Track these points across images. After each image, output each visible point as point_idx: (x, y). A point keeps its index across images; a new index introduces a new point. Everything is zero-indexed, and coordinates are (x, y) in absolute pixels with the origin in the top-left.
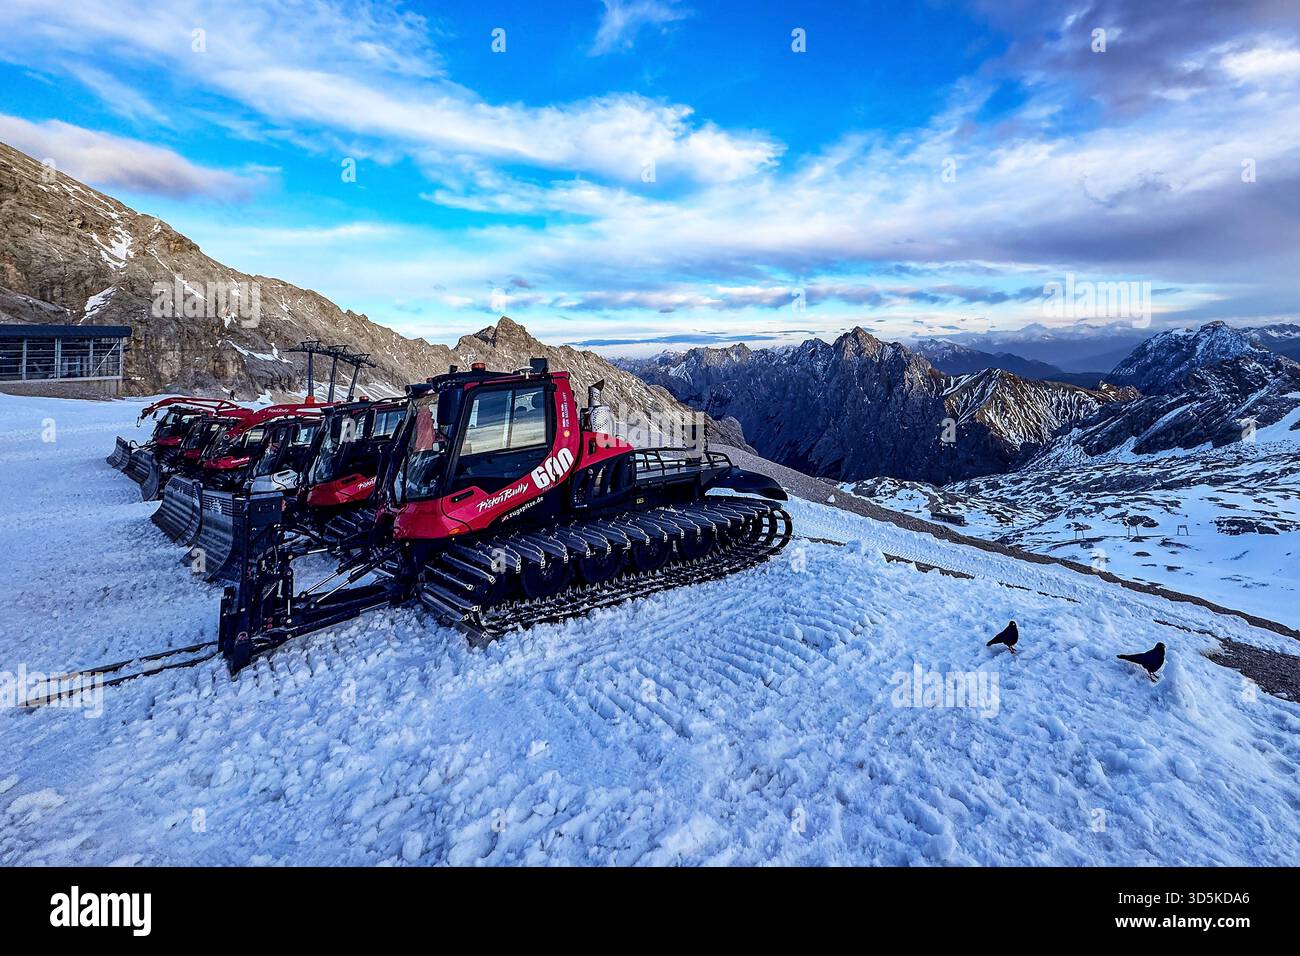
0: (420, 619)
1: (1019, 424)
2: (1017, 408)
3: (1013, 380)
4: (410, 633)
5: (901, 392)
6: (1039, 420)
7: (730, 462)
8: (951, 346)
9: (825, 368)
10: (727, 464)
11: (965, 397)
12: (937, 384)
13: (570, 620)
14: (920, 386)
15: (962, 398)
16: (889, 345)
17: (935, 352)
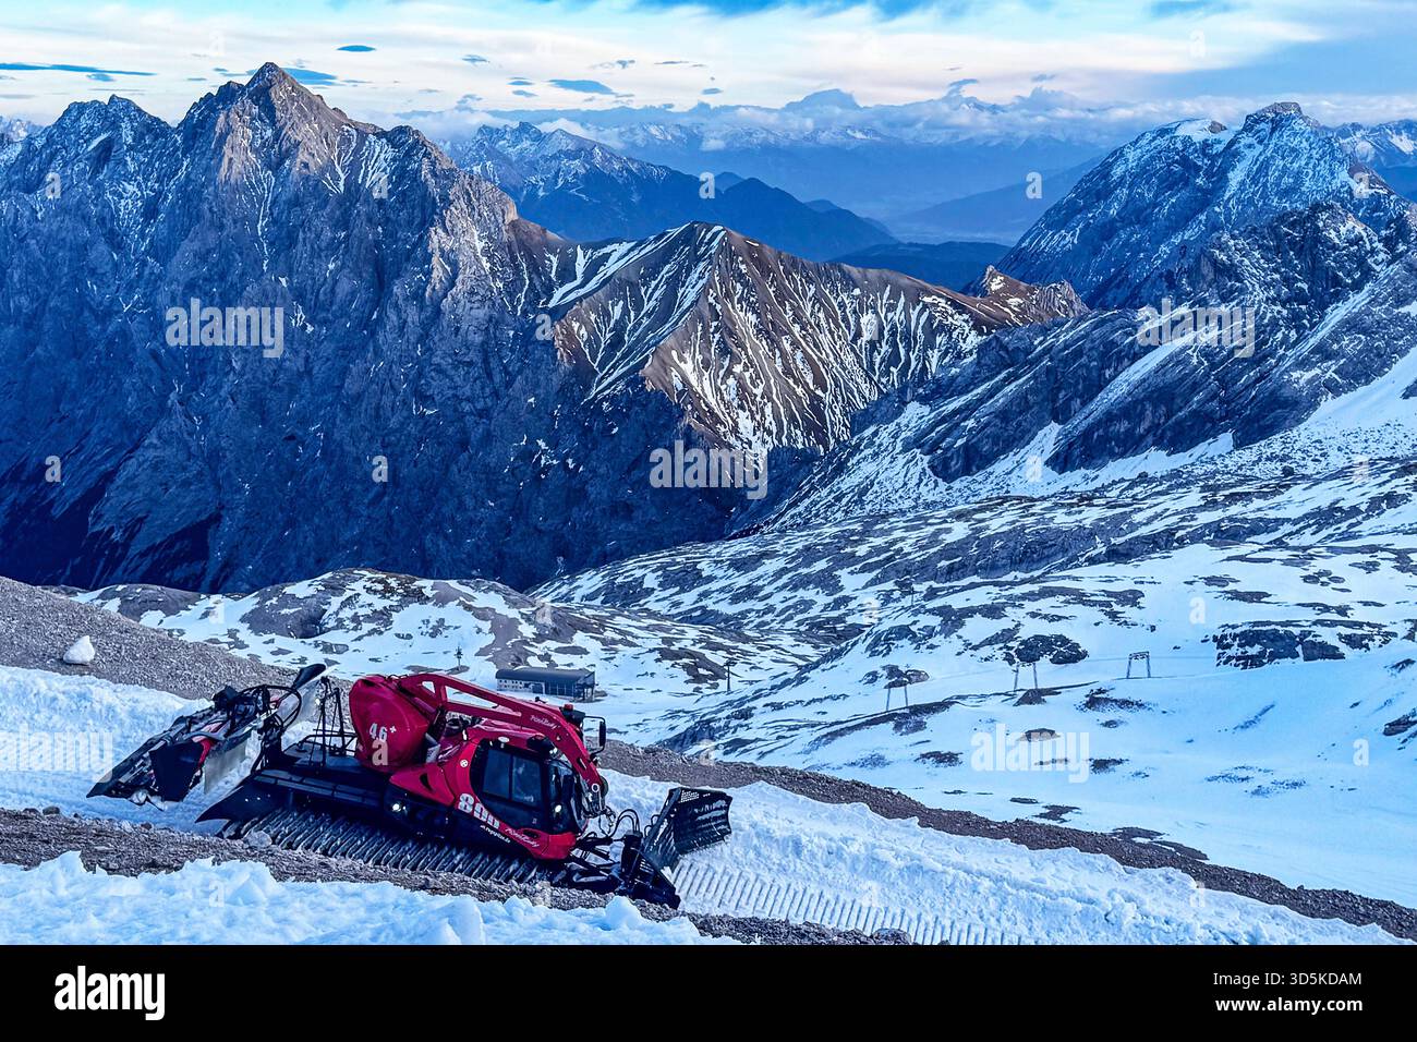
1: (767, 394)
2: (764, 347)
3: (760, 263)
5: (417, 296)
6: (820, 382)
8: (582, 150)
9: (150, 210)
11: (617, 312)
12: (533, 269)
14: (480, 279)
15: (607, 315)
16: (381, 134)
17: (533, 167)
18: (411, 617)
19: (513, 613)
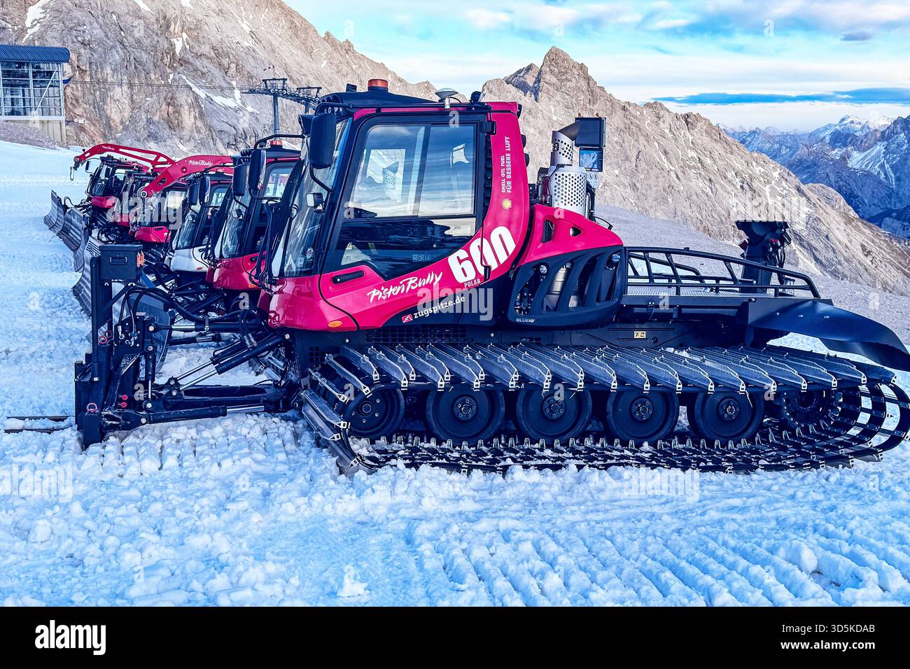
0: (296, 436)
4: (278, 447)
7: (815, 293)
10: (808, 295)
13: (477, 474)
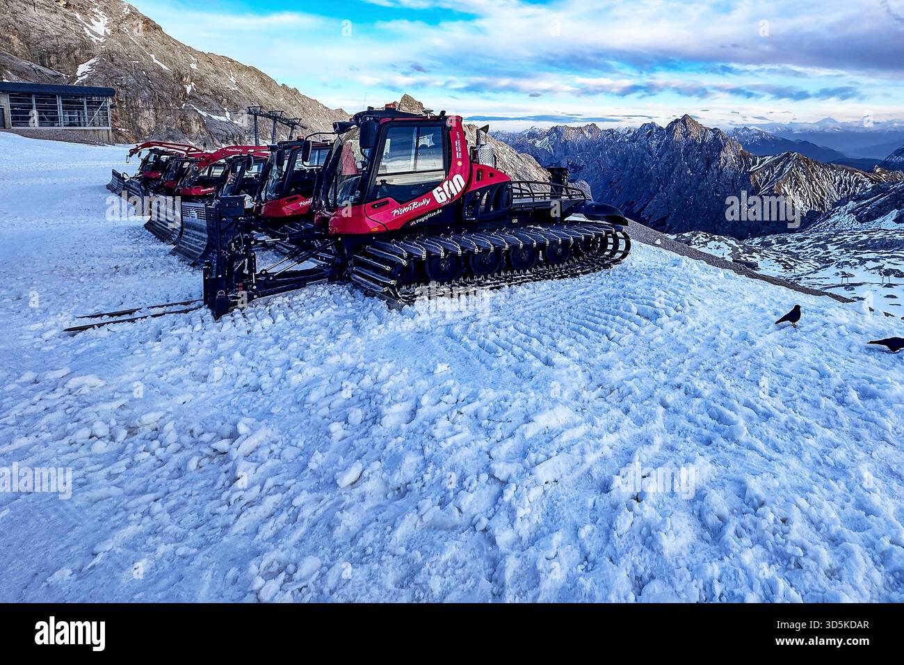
1: (808, 195)
2: (807, 184)
3: (807, 162)
4: (344, 300)
5: (717, 167)
6: (823, 194)
8: (760, 133)
9: (658, 146)
11: (767, 173)
12: (746, 162)
14: (732, 164)
15: (765, 174)
16: (710, 130)
17: (747, 137)
18: (712, 244)
19: (737, 246)
